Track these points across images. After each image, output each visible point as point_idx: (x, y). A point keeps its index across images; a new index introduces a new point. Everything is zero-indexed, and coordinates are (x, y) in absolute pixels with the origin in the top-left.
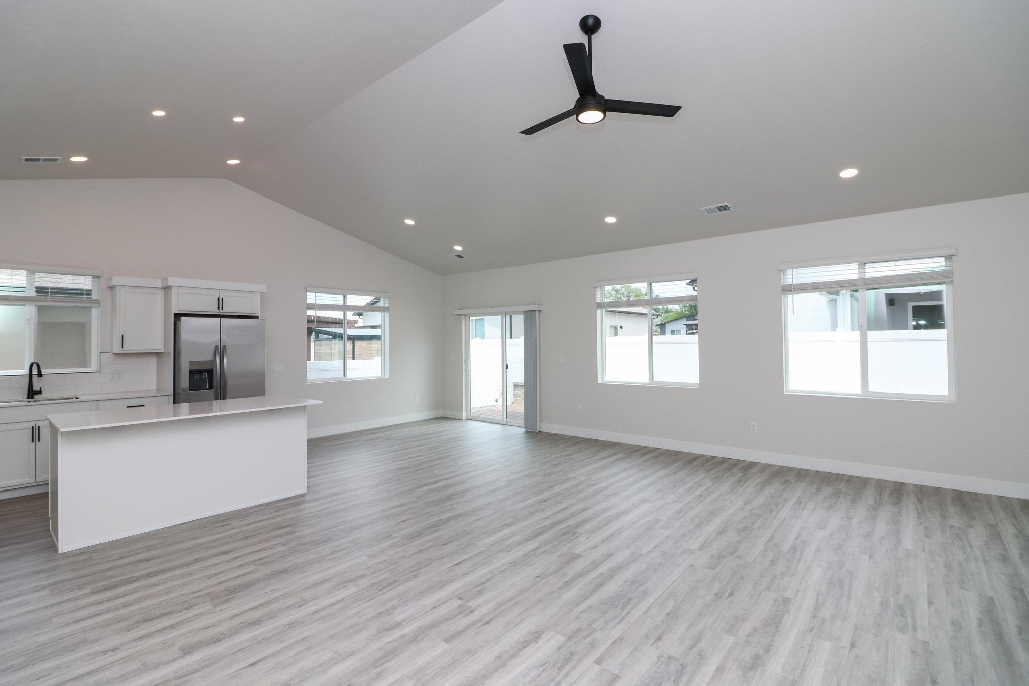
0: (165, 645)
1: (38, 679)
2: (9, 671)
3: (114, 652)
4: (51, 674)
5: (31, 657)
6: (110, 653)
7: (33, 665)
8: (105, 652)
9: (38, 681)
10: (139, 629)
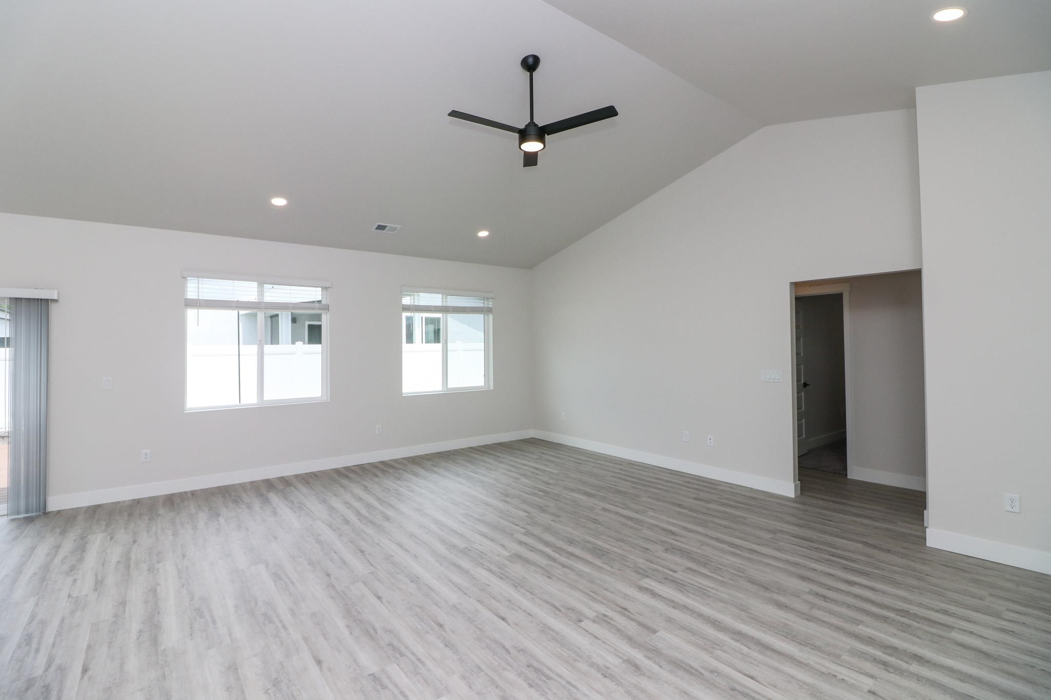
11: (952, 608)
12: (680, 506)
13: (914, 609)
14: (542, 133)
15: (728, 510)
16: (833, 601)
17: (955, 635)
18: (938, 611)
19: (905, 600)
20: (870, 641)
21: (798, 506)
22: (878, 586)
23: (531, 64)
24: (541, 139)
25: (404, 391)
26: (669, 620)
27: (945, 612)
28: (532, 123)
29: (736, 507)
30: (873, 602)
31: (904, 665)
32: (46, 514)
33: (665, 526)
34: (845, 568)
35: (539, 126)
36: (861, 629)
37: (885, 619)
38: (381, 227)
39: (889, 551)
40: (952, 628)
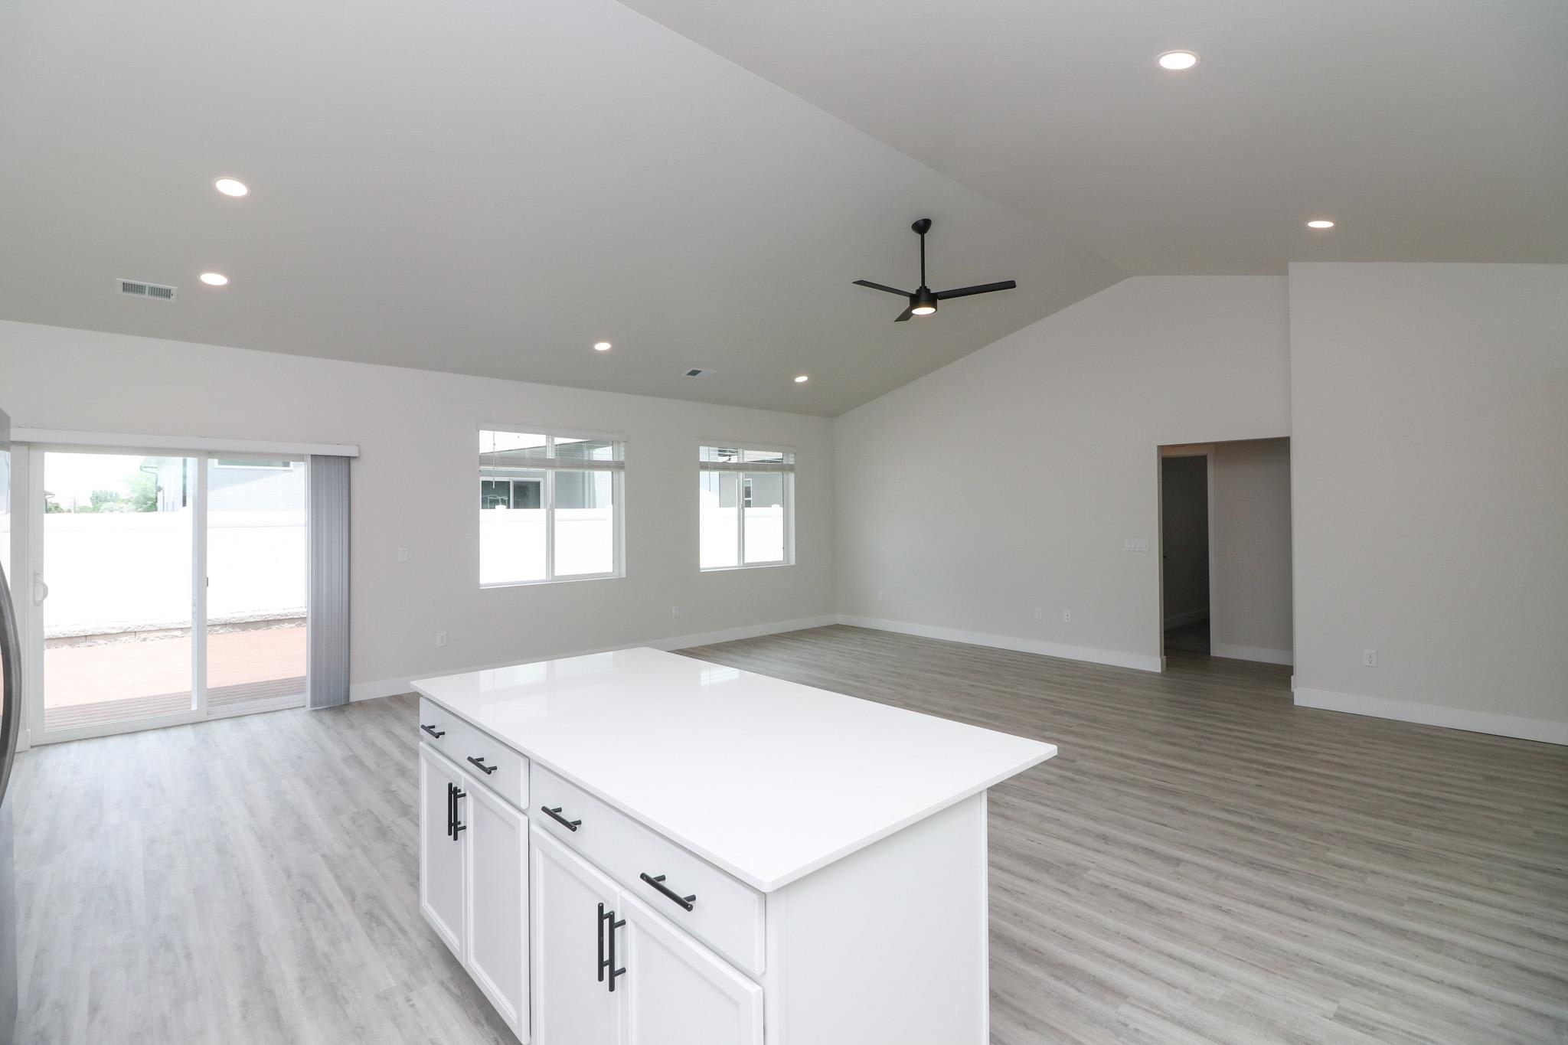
0: (1179, 877)
1: (1306, 936)
2: (1325, 967)
3: (1220, 905)
4: (1291, 932)
5: (1291, 966)
6: (1225, 908)
7: (1297, 955)
8: (1228, 912)
9: (1308, 934)
10: (1170, 906)
11: (1316, 742)
12: (1048, 681)
13: (1286, 743)
14: (932, 299)
15: (1098, 683)
16: (1216, 740)
17: (1320, 756)
18: (1305, 744)
19: (1279, 739)
20: (1252, 761)
21: (1169, 679)
22: (1252, 730)
23: (922, 227)
24: (933, 304)
25: (701, 566)
26: (1081, 755)
27: (1312, 744)
28: (924, 289)
29: (1105, 681)
30: (1251, 741)
31: (1281, 772)
32: (348, 704)
33: (1042, 696)
34: (1222, 721)
35: (932, 292)
36: (1244, 755)
37: (1263, 750)
38: (694, 373)
39: (1261, 709)
40: (1317, 753)
